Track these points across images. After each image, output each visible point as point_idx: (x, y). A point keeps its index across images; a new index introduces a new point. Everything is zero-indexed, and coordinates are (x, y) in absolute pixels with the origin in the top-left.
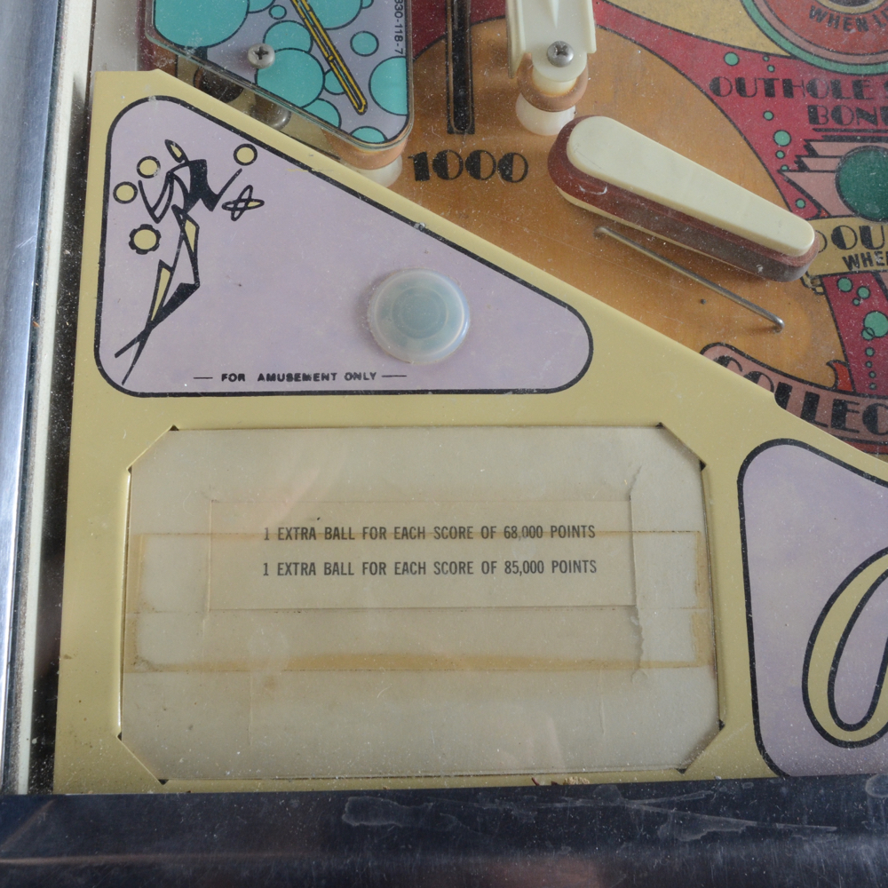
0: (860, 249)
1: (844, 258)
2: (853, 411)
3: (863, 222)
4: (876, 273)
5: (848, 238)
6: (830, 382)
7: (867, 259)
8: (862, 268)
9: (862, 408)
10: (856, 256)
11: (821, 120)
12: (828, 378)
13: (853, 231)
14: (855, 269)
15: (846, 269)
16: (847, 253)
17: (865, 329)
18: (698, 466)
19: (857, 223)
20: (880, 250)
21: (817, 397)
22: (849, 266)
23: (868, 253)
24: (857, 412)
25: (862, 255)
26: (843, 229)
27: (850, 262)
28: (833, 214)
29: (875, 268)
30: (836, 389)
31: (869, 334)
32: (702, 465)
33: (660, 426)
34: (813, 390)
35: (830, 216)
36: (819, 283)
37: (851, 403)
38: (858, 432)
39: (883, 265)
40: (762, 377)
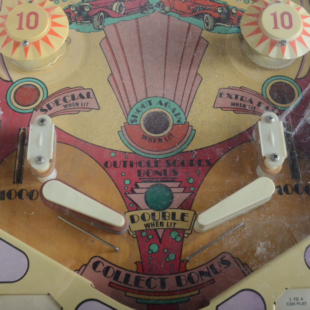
0: (151, 221)
1: (145, 225)
2: (142, 280)
3: (152, 211)
4: (155, 230)
5: (147, 217)
6: (135, 270)
7: (153, 225)
8: (151, 228)
10: (149, 223)
11: (142, 175)
12: (134, 268)
13: (149, 214)
14: (148, 228)
16: (146, 223)
17: (150, 250)
19: (151, 211)
20: (158, 221)
21: (130, 275)
22: (146, 228)
23: (154, 223)
24: (144, 280)
25: (151, 223)
26: (145, 214)
27: (147, 225)
28: (142, 208)
29: (156, 227)
30: (137, 272)
31: (151, 252)
32: (62, 309)
33: (49, 294)
34: (128, 272)
35: (141, 209)
36: (135, 233)
37: (142, 277)
38: (143, 288)
39: (159, 226)
40: (111, 268)
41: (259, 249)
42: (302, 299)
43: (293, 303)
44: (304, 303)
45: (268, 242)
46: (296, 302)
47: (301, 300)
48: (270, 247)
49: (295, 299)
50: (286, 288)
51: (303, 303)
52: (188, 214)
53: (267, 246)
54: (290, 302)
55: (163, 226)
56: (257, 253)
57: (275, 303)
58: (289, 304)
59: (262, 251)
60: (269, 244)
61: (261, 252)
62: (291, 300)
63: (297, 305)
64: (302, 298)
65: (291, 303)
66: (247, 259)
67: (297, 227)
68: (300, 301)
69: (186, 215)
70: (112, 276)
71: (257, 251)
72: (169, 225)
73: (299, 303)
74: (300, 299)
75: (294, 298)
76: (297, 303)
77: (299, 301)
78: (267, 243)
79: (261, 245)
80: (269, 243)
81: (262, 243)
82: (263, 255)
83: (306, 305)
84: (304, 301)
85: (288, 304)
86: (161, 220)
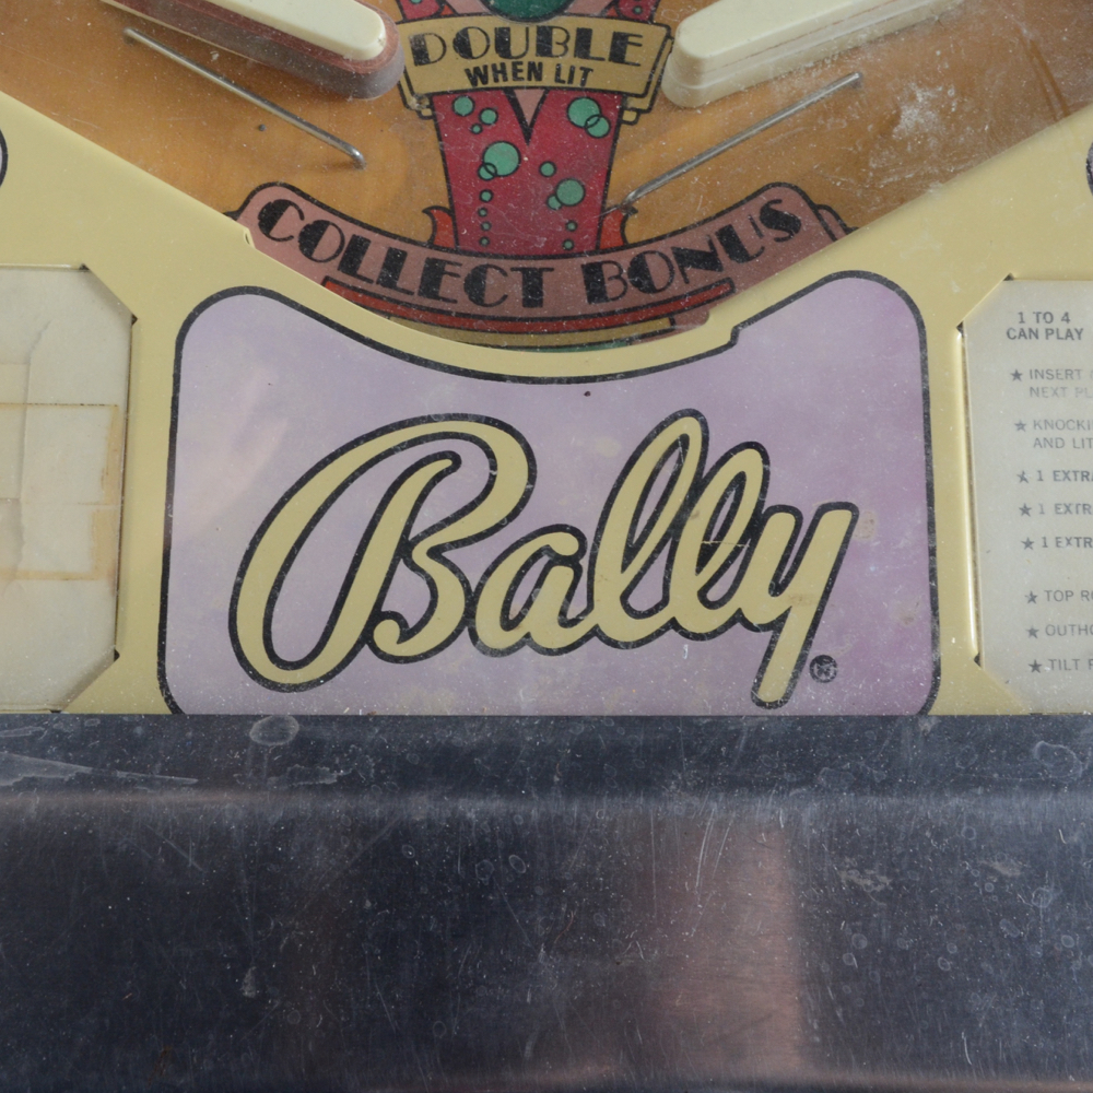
0: (493, 58)
1: (467, 71)
2: (451, 274)
3: (500, 22)
4: (510, 90)
5: (477, 44)
6: (424, 237)
7: (500, 71)
8: (491, 83)
9: (464, 271)
12: (421, 229)
14: (480, 85)
15: (468, 86)
16: (471, 64)
17: (484, 164)
18: (129, 320)
19: (493, 23)
20: (520, 60)
21: (404, 254)
22: (474, 82)
23: (503, 65)
24: (457, 275)
25: (494, 66)
26: (470, 32)
27: (477, 75)
28: (459, 11)
29: (511, 83)
30: (432, 244)
31: (489, 172)
32: (134, 319)
33: (84, 268)
34: (396, 244)
35: (454, 14)
36: (427, 103)
37: (449, 263)
38: (455, 302)
39: (522, 79)
40: (331, 228)
41: (908, 112)
42: (1066, 318)
43: (1031, 330)
44: (1075, 335)
45: (946, 88)
46: (1042, 327)
47: (1063, 320)
48: (953, 110)
49: (1041, 316)
50: (1009, 278)
51: (1069, 330)
52: (640, 36)
53: (943, 103)
54: (1018, 327)
55: (539, 78)
56: (901, 126)
57: (960, 327)
58: (1017, 334)
59: (922, 121)
60: (952, 99)
61: (917, 125)
62: (1022, 322)
63: (1047, 338)
64: (1066, 314)
65: (1022, 330)
66: (860, 148)
67: (1065, 39)
68: (1058, 324)
69: (631, 39)
70: (335, 256)
71: (902, 121)
72: (565, 76)
73: (1052, 330)
74: (1057, 318)
75: (1038, 314)
76: (1047, 330)
77: (1053, 326)
78: (945, 92)
79: (920, 99)
80: (951, 92)
81: (925, 91)
82: (925, 134)
83: (1079, 338)
84: (1071, 326)
85: (1012, 334)
86: (532, 56)
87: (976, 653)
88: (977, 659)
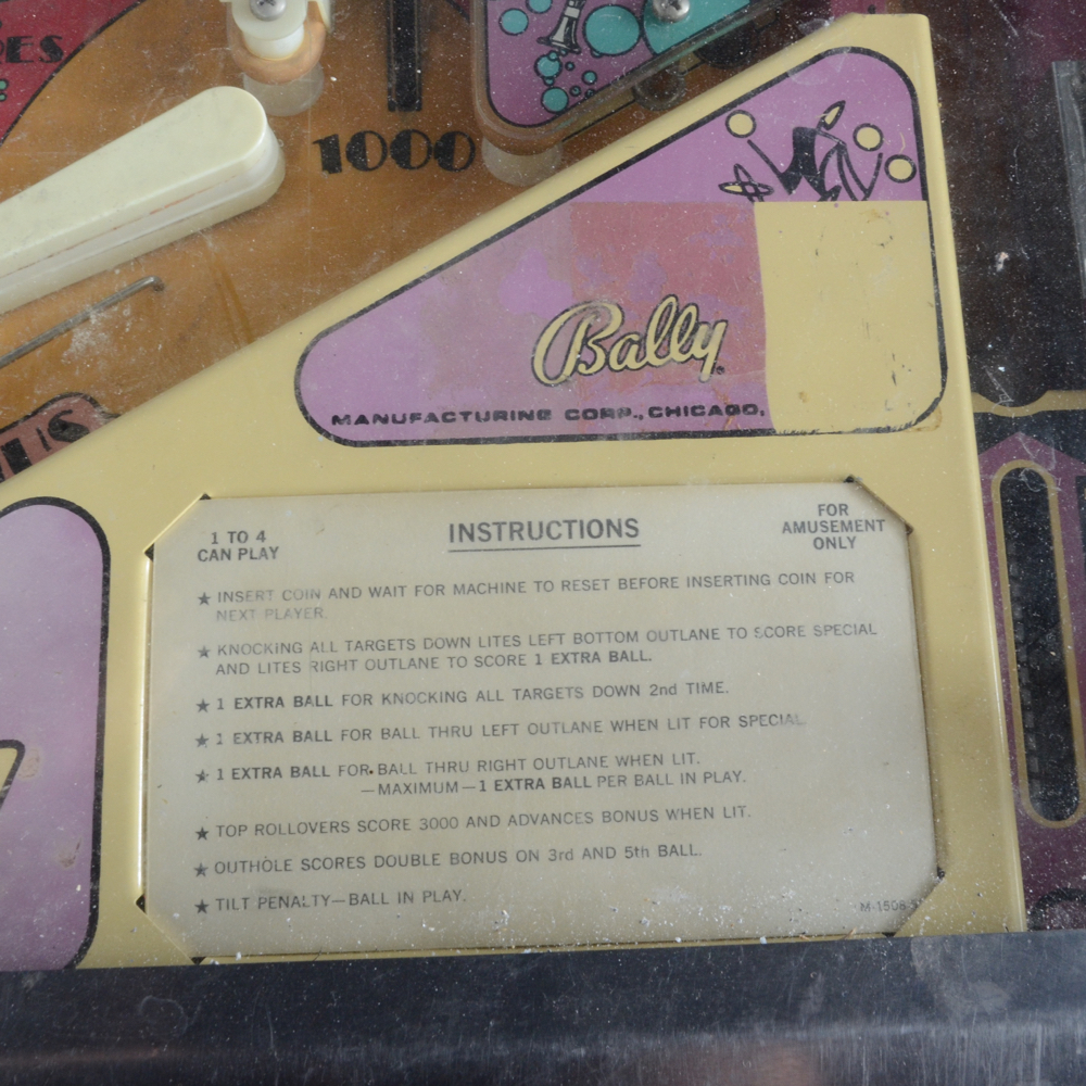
41: (80, 335)
42: (262, 536)
43: (223, 551)
44: (269, 553)
45: (123, 308)
46: (235, 547)
47: (258, 538)
48: (127, 330)
49: (235, 536)
50: (205, 497)
51: (263, 549)
53: (117, 324)
54: (210, 548)
56: (72, 350)
57: (150, 553)
58: (208, 555)
59: (94, 343)
60: (128, 318)
61: (88, 347)
62: (215, 542)
63: (240, 558)
64: (262, 533)
65: (214, 551)
66: (26, 375)
67: (252, 250)
68: (254, 545)
71: (72, 345)
73: (246, 550)
74: (253, 535)
75: (232, 533)
76: (240, 550)
77: (247, 546)
78: (120, 312)
79: (93, 321)
80: (127, 312)
81: (100, 312)
82: (96, 359)
83: (274, 557)
84: (267, 544)
85: (204, 555)
87: (139, 894)
88: (141, 902)
